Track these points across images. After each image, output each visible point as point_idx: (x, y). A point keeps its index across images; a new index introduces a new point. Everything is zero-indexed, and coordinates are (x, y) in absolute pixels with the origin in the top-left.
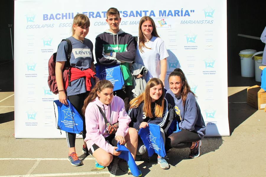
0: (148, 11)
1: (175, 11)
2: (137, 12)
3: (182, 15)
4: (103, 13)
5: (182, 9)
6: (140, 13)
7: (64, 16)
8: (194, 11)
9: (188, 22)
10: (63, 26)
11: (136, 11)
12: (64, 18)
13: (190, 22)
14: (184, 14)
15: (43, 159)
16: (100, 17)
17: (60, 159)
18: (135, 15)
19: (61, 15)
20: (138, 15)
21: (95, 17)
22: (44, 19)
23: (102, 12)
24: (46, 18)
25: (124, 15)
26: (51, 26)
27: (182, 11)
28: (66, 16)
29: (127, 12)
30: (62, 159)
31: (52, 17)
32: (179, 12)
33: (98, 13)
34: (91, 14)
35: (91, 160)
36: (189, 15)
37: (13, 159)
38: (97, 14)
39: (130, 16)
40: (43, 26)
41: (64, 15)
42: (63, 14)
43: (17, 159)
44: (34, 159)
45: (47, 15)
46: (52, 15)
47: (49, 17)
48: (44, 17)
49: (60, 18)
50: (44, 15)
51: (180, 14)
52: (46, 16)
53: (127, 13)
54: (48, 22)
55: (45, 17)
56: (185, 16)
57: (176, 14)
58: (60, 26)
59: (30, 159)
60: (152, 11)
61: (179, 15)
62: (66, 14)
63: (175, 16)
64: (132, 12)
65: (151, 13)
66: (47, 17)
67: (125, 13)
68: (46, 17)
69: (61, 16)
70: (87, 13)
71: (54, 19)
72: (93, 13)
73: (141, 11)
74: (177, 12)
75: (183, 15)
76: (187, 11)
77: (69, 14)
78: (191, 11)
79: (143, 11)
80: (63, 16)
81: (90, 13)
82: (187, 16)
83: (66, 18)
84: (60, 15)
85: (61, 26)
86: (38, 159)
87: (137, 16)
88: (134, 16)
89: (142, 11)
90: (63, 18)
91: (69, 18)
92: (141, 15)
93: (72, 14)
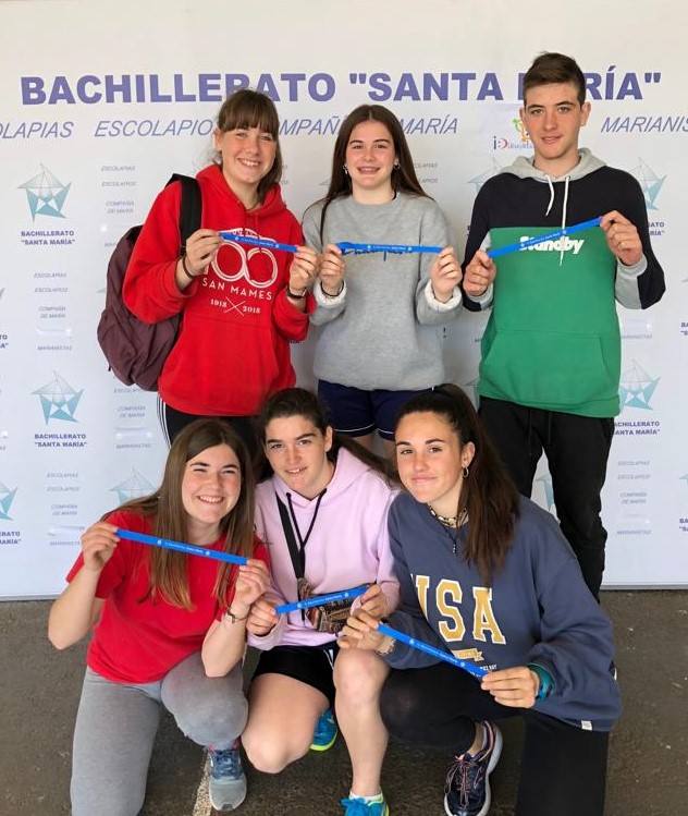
0: (473, 76)
2: (428, 79)
3: (609, 96)
4: (288, 82)
5: (612, 68)
6: (439, 84)
7: (118, 88)
8: (657, 77)
9: (631, 125)
10: (114, 132)
11: (425, 75)
12: (118, 95)
13: (641, 124)
14: (616, 89)
16: (276, 98)
18: (421, 94)
19: (103, 81)
20: (433, 92)
22: (27, 101)
23: (284, 77)
24: (34, 96)
25: (373, 90)
26: (60, 129)
27: (610, 78)
28: (125, 88)
29: (386, 78)
31: (62, 92)
32: (597, 78)
33: (267, 78)
34: (237, 83)
36: (638, 96)
38: (261, 85)
39: (398, 97)
40: (21, 131)
41: (118, 81)
42: (109, 79)
45: (40, 82)
46: (60, 81)
47: (48, 89)
48: (26, 91)
49: (97, 97)
50: (25, 81)
51: (602, 89)
52: (33, 85)
53: (387, 83)
54: (45, 112)
55: (31, 90)
56: (620, 97)
58: (100, 132)
60: (491, 78)
61: (597, 97)
62: (126, 79)
64: (407, 78)
65: (485, 85)
66: (38, 90)
67: (380, 80)
68: (33, 91)
69: (102, 89)
70: (217, 77)
71: (71, 101)
73: (444, 77)
74: (589, 81)
75: (615, 94)
76: (630, 77)
77: (140, 79)
78: (648, 78)
79: (455, 77)
80: (111, 88)
81: (231, 78)
82: (629, 98)
83: (127, 99)
84: (96, 81)
85: (106, 132)
87: (427, 97)
88: (416, 97)
89: (450, 77)
90: (110, 99)
91: (141, 98)
92: (443, 95)
93: (154, 79)
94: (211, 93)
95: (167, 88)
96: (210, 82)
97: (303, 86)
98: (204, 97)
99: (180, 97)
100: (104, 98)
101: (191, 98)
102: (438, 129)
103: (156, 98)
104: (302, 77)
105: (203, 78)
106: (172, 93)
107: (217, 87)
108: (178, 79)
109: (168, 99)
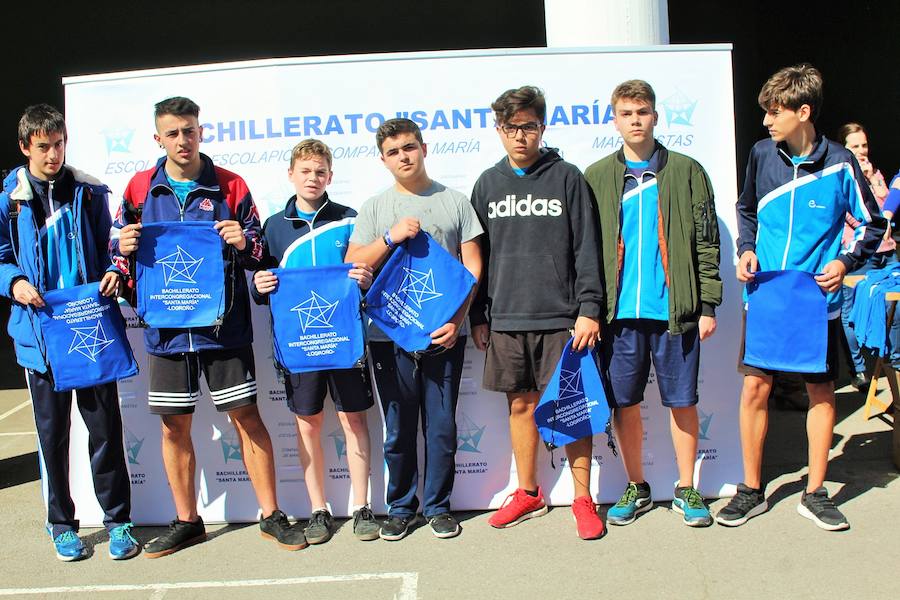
1: (575, 109)
2: (456, 114)
3: (596, 121)
4: (349, 121)
5: (596, 101)
6: (464, 117)
7: (226, 131)
9: (615, 143)
10: (224, 161)
11: (453, 111)
12: (227, 136)
14: (601, 117)
15: (174, 586)
16: (341, 131)
17: (228, 584)
18: (451, 125)
19: (216, 126)
20: (460, 122)
21: (323, 131)
23: (347, 117)
27: (596, 108)
28: (231, 131)
29: (424, 114)
30: (235, 583)
32: (586, 109)
33: (334, 118)
34: (312, 122)
35: (329, 583)
37: (77, 589)
38: (330, 123)
39: (433, 128)
41: (226, 126)
42: (220, 125)
43: (89, 588)
44: (145, 588)
49: (212, 138)
51: (590, 116)
53: (424, 118)
56: (605, 122)
57: (580, 120)
59: (130, 587)
61: (586, 122)
62: (232, 124)
63: (575, 122)
64: (440, 113)
67: (419, 116)
69: (215, 132)
70: (297, 119)
72: (318, 120)
73: (468, 112)
74: (580, 111)
75: (601, 119)
77: (242, 124)
79: (476, 111)
80: (221, 131)
81: (307, 119)
83: (233, 138)
84: (211, 127)
86: (157, 587)
87: (456, 126)
88: (447, 127)
89: (472, 112)
90: (221, 139)
91: (242, 137)
92: (468, 124)
93: (252, 123)
94: (292, 130)
95: (261, 129)
96: (292, 123)
97: (361, 123)
98: (288, 134)
99: (271, 134)
100: (217, 138)
101: (279, 135)
102: (465, 149)
103: (253, 136)
104: (360, 116)
105: (287, 121)
106: (265, 133)
107: (297, 126)
108: (269, 122)
109: (261, 136)
